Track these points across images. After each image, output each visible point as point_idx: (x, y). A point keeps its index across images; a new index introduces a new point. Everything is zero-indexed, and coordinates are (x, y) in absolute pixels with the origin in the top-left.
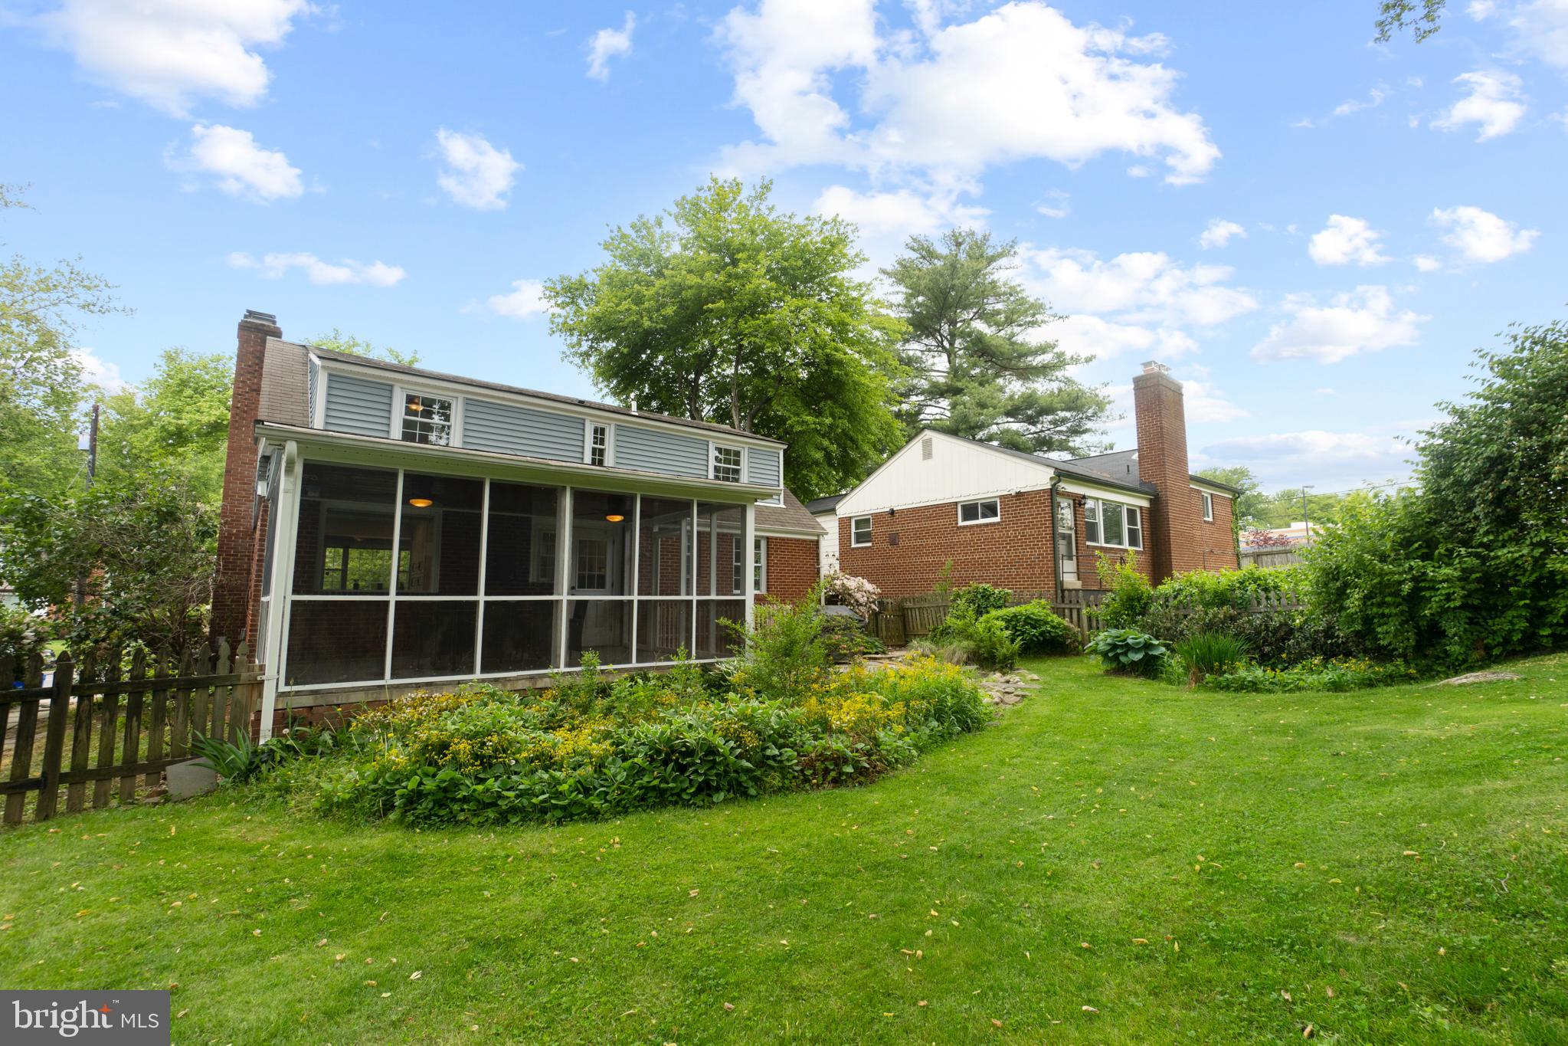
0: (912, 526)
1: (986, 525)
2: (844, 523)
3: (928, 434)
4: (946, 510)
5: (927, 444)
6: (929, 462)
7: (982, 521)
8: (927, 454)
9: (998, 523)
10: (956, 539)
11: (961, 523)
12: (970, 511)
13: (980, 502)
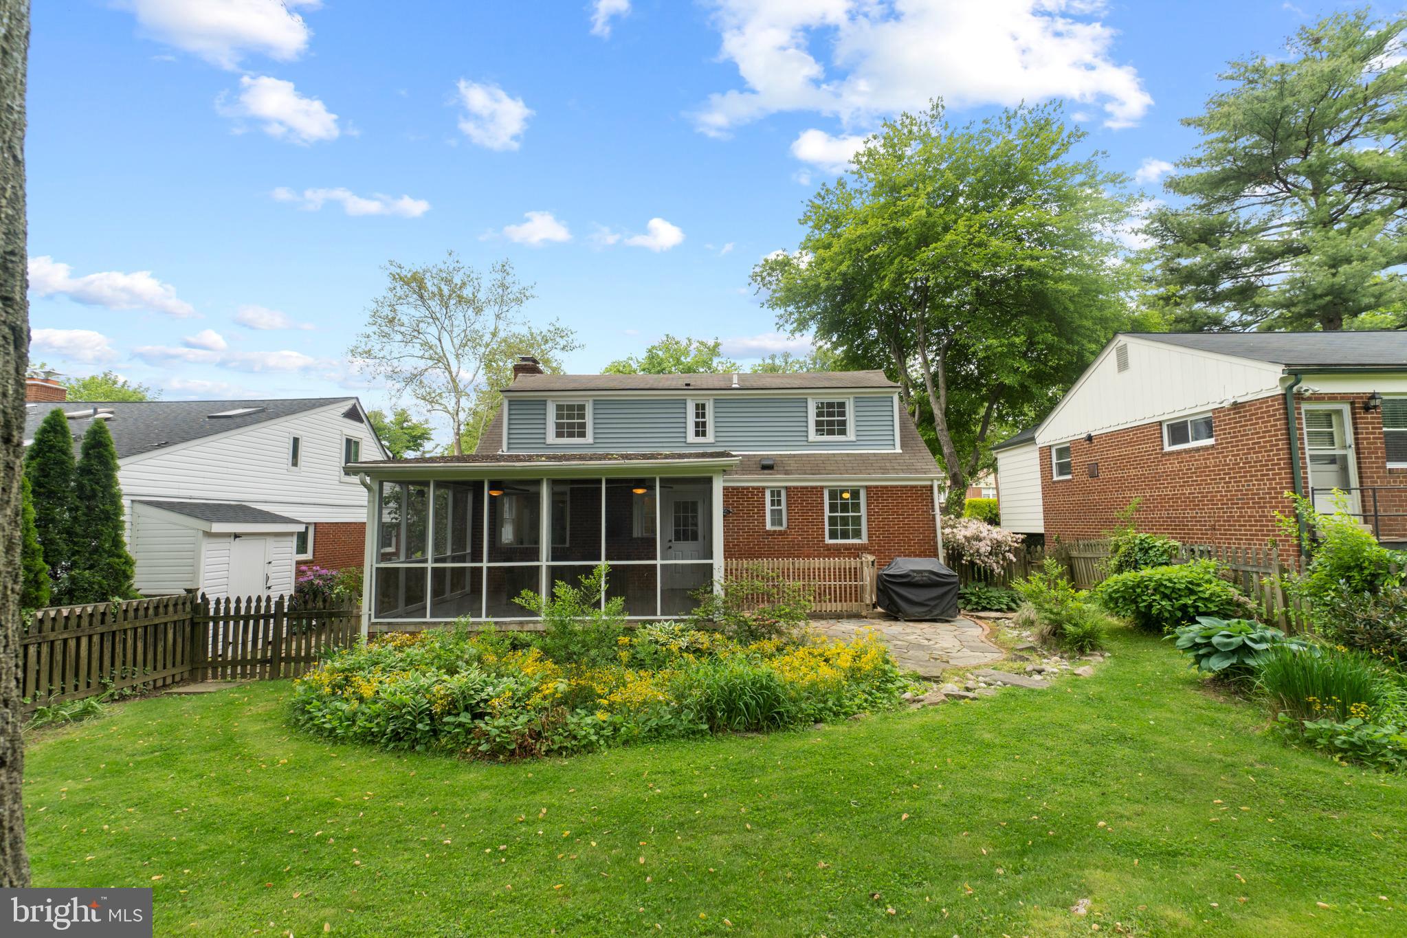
0: (1112, 454)
1: (1198, 450)
2: (1045, 452)
3: (1122, 339)
4: (1147, 432)
5: (1122, 352)
6: (1126, 373)
7: (1193, 444)
8: (1123, 365)
9: (1213, 447)
10: (1161, 469)
11: (1168, 448)
12: (1179, 431)
13: (1190, 419)
